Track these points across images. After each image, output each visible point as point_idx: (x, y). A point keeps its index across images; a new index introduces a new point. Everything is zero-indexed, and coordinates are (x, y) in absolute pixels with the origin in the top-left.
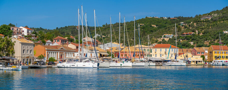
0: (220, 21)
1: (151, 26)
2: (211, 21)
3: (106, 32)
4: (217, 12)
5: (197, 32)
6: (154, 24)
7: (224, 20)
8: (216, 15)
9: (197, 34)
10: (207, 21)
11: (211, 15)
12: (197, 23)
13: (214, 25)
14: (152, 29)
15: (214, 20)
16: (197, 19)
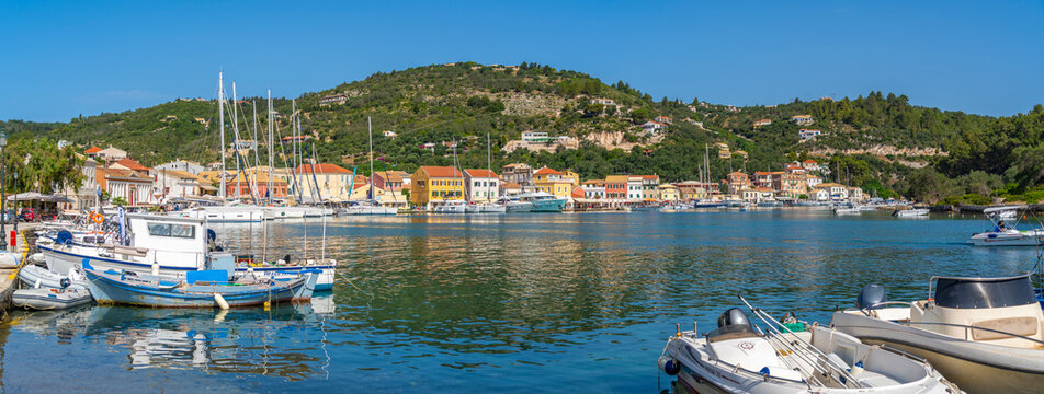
0: (368, 107)
1: (194, 121)
2: (347, 108)
3: (83, 137)
4: (355, 85)
5: (316, 133)
6: (200, 115)
7: (377, 106)
8: (355, 93)
9: (318, 138)
10: (336, 108)
11: (342, 92)
12: (314, 114)
13: (356, 117)
14: (196, 129)
15: (352, 105)
16: (309, 104)
